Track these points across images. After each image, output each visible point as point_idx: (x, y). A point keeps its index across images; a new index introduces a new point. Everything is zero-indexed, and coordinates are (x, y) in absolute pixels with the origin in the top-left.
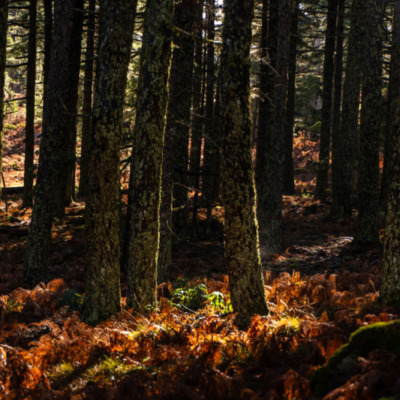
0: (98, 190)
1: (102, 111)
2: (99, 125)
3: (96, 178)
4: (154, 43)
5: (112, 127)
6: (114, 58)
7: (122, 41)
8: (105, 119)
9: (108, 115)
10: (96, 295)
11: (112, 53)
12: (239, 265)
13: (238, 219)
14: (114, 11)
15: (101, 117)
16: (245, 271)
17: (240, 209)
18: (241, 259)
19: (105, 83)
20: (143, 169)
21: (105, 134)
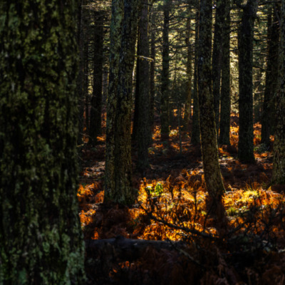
0: (123, 134)
1: (124, 94)
2: (123, 101)
3: (122, 128)
4: (115, 58)
5: (129, 102)
6: (127, 67)
7: (131, 59)
8: (126, 98)
9: (127, 96)
10: (123, 187)
11: (126, 64)
12: (211, 167)
13: (210, 145)
14: (126, 44)
15: (124, 97)
16: (214, 171)
17: (211, 141)
18: (212, 165)
19: (123, 80)
20: (112, 123)
21: (126, 106)
